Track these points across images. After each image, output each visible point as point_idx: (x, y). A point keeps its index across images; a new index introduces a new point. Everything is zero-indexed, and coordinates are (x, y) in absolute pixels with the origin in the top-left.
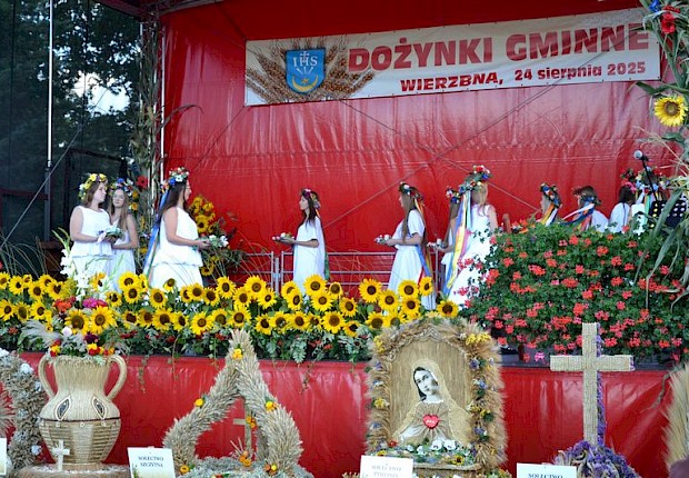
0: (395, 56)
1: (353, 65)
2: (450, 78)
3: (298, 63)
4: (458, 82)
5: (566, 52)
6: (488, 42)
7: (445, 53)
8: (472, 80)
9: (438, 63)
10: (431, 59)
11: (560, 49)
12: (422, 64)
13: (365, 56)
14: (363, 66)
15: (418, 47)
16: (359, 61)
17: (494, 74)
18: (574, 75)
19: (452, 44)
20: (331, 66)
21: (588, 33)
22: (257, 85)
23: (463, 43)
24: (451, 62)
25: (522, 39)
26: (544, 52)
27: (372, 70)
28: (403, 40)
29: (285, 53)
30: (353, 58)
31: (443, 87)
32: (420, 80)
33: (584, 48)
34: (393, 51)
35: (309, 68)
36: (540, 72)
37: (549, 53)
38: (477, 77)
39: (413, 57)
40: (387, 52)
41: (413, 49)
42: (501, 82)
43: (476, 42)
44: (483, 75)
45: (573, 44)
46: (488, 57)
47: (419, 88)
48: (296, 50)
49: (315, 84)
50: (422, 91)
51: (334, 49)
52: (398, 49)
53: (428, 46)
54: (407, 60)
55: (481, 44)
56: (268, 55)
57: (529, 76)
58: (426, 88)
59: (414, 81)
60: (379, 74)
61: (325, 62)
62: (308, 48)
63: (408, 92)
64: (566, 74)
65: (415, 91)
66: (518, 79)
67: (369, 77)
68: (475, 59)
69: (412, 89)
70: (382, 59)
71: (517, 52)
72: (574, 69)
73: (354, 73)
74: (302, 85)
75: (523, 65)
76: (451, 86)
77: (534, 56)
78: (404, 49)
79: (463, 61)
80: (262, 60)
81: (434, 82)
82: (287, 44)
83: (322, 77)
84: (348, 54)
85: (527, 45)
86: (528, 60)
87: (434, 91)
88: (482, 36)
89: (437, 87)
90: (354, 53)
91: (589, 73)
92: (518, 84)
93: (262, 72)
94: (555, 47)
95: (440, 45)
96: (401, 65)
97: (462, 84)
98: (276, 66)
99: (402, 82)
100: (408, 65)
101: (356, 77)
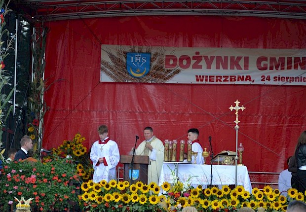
0: (193, 62)
1: (168, 64)
2: (224, 77)
3: (134, 60)
4: (229, 79)
5: (289, 68)
6: (246, 59)
7: (222, 62)
8: (237, 79)
9: (218, 68)
10: (214, 65)
11: (286, 66)
12: (209, 67)
13: (175, 60)
14: (174, 65)
15: (206, 58)
16: (171, 62)
17: (249, 76)
18: (293, 81)
19: (226, 58)
20: (154, 63)
21: (301, 59)
22: (108, 70)
23: (232, 58)
24: (225, 67)
25: (265, 59)
26: (277, 67)
27: (179, 68)
28: (197, 53)
29: (126, 53)
30: (168, 60)
31: (220, 81)
32: (207, 77)
33: (299, 67)
34: (191, 58)
35: (140, 63)
36: (275, 78)
37: (280, 68)
38: (239, 77)
39: (203, 63)
40: (188, 59)
41: (203, 58)
42: (253, 81)
43: (239, 58)
44: (243, 77)
45: (293, 64)
46: (246, 67)
47: (206, 80)
48: (133, 52)
49: (144, 73)
50: (208, 82)
51: (156, 54)
52: (194, 58)
53: (212, 58)
54: (199, 64)
55: (243, 60)
56: (115, 54)
57: (269, 79)
58: (210, 81)
59: (203, 76)
60: (183, 71)
61: (151, 61)
62: (140, 52)
63: (200, 82)
64: (289, 80)
65: (204, 82)
66: (262, 80)
67: (178, 72)
68: (239, 68)
69: (202, 80)
70: (185, 62)
71: (262, 66)
72: (293, 78)
73: (169, 69)
74: (137, 73)
75: (266, 73)
76: (224, 81)
77: (271, 68)
78: (198, 58)
79: (232, 68)
80: (111, 56)
81: (215, 78)
82: (127, 49)
83: (148, 69)
84: (165, 58)
85: (268, 63)
86: (268, 70)
87: (215, 83)
88: (243, 55)
89: (217, 81)
90: (168, 58)
91: (301, 80)
92: (262, 83)
93: (111, 63)
94: (283, 65)
95: (219, 58)
96: (196, 66)
97: (231, 81)
98: (120, 61)
99: (197, 76)
100: (200, 67)
101: (169, 71)
